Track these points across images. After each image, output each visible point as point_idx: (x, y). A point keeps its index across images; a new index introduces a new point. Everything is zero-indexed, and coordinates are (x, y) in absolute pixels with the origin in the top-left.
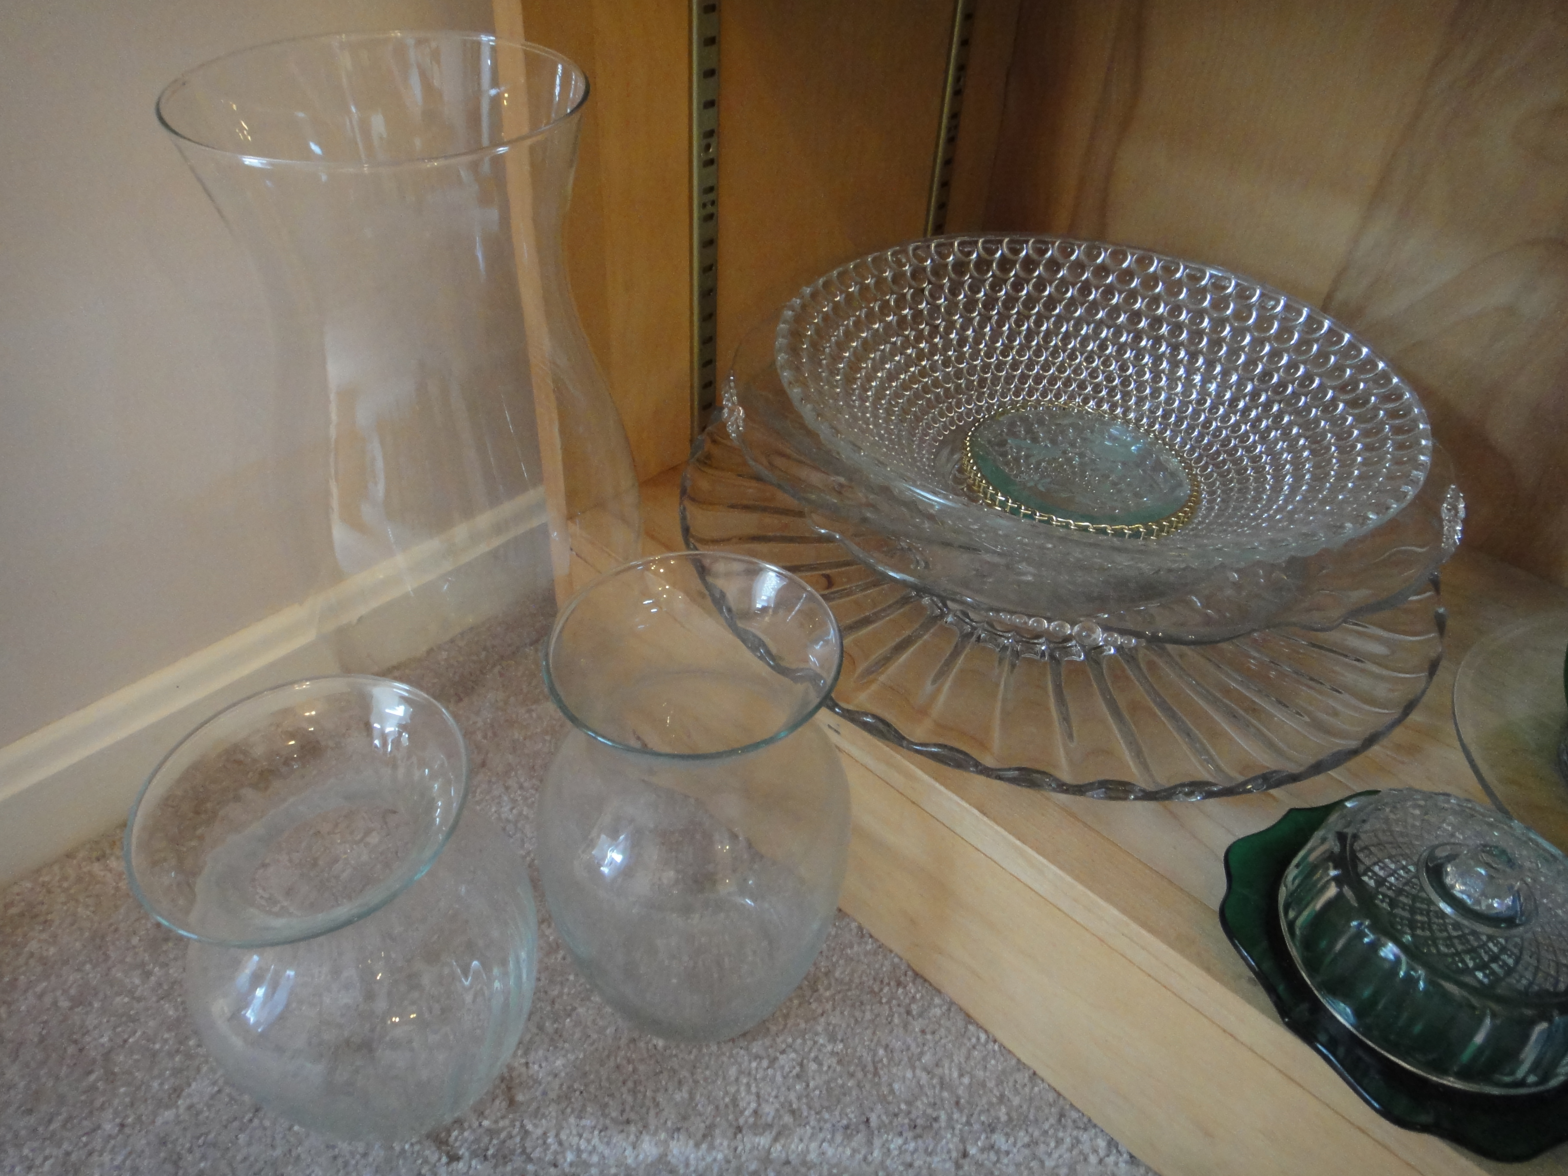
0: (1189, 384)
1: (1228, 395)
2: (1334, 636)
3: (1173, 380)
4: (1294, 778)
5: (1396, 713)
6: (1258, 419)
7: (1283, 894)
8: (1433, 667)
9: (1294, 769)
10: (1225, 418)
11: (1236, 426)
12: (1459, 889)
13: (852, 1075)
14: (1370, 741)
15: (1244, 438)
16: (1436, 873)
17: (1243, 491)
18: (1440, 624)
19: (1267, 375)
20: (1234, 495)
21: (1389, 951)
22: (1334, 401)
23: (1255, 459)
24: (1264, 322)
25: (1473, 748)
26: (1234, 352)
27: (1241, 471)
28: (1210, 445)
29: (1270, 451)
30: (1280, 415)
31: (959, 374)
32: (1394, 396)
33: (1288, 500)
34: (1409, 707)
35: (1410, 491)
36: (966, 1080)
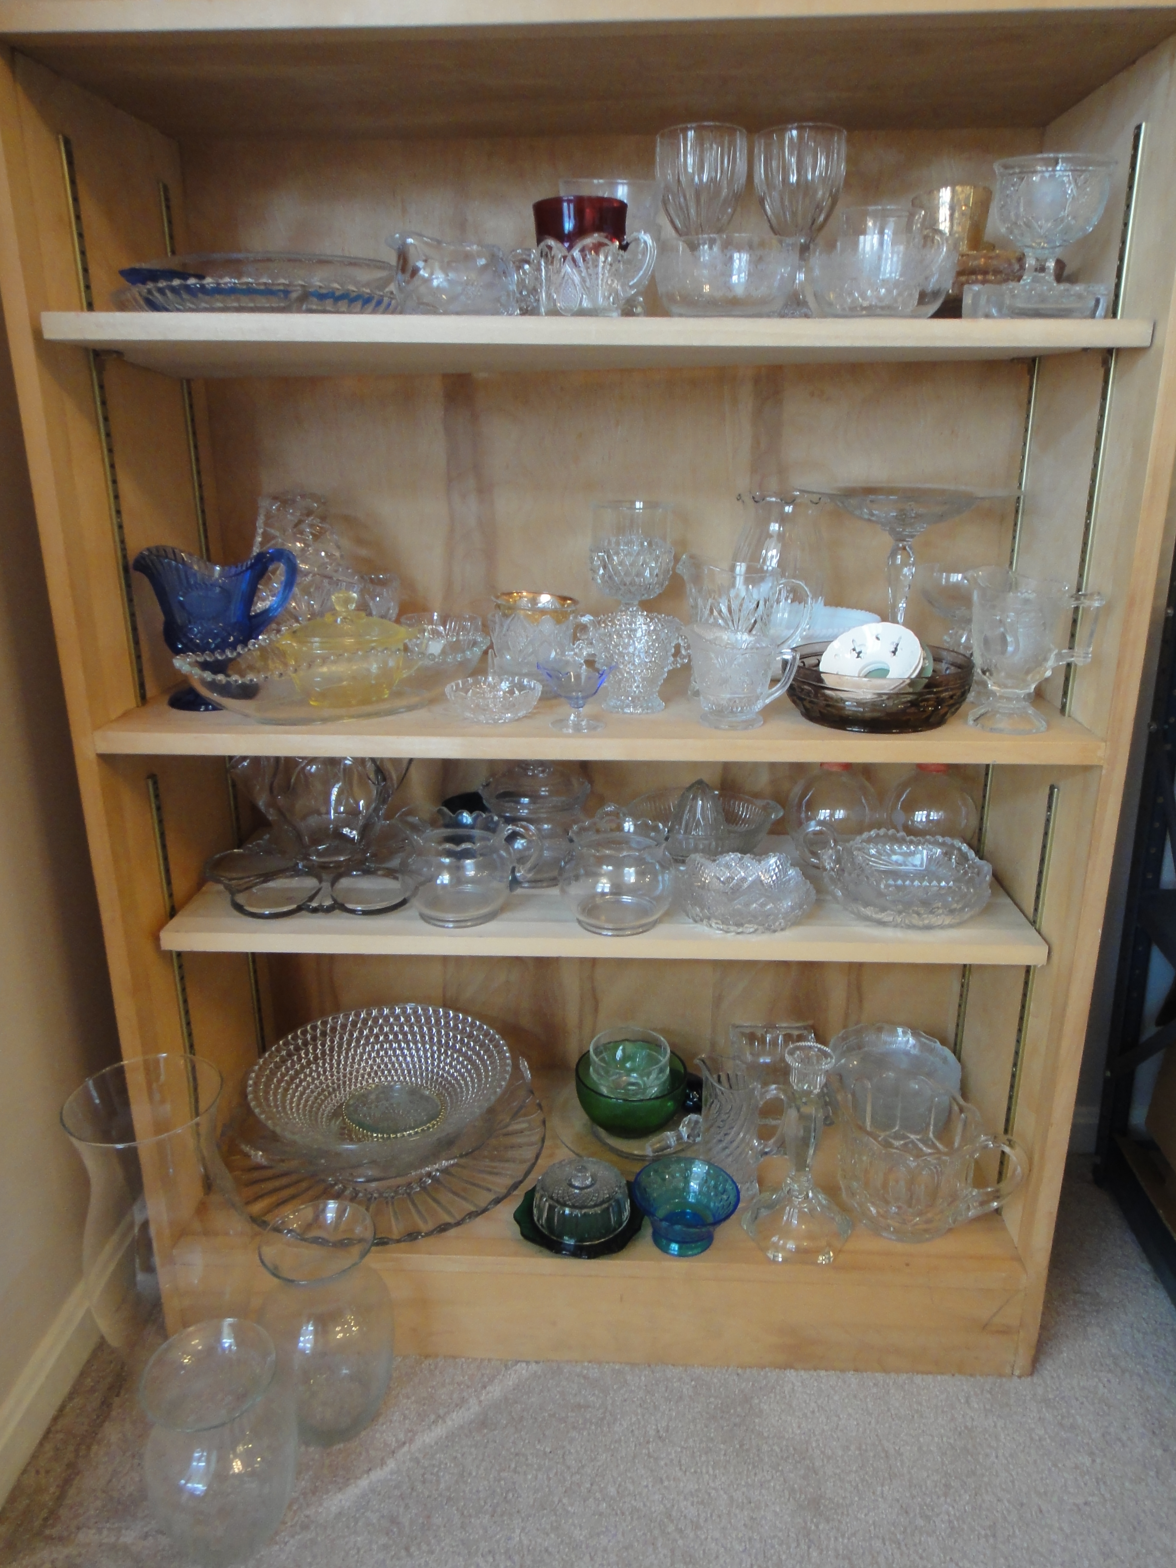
0: (412, 1056)
1: (429, 1055)
2: (510, 1128)
3: (404, 1056)
4: (521, 1182)
5: (540, 1144)
6: (445, 1059)
7: (536, 1219)
8: (544, 1122)
9: (520, 1179)
10: (433, 1064)
11: (438, 1066)
12: (577, 1184)
13: (424, 1405)
14: (537, 1157)
15: (444, 1069)
16: (571, 1185)
17: (455, 1090)
18: (540, 1106)
19: (439, 1041)
20: (453, 1093)
21: (567, 1211)
22: (468, 1042)
23: (452, 1076)
24: (428, 1019)
25: (569, 1145)
26: (423, 1036)
27: (450, 1082)
28: (432, 1077)
29: (456, 1071)
30: (452, 1055)
31: (323, 1090)
32: (486, 1034)
33: (473, 1087)
34: (543, 1140)
35: (509, 1068)
36: (466, 1378)
